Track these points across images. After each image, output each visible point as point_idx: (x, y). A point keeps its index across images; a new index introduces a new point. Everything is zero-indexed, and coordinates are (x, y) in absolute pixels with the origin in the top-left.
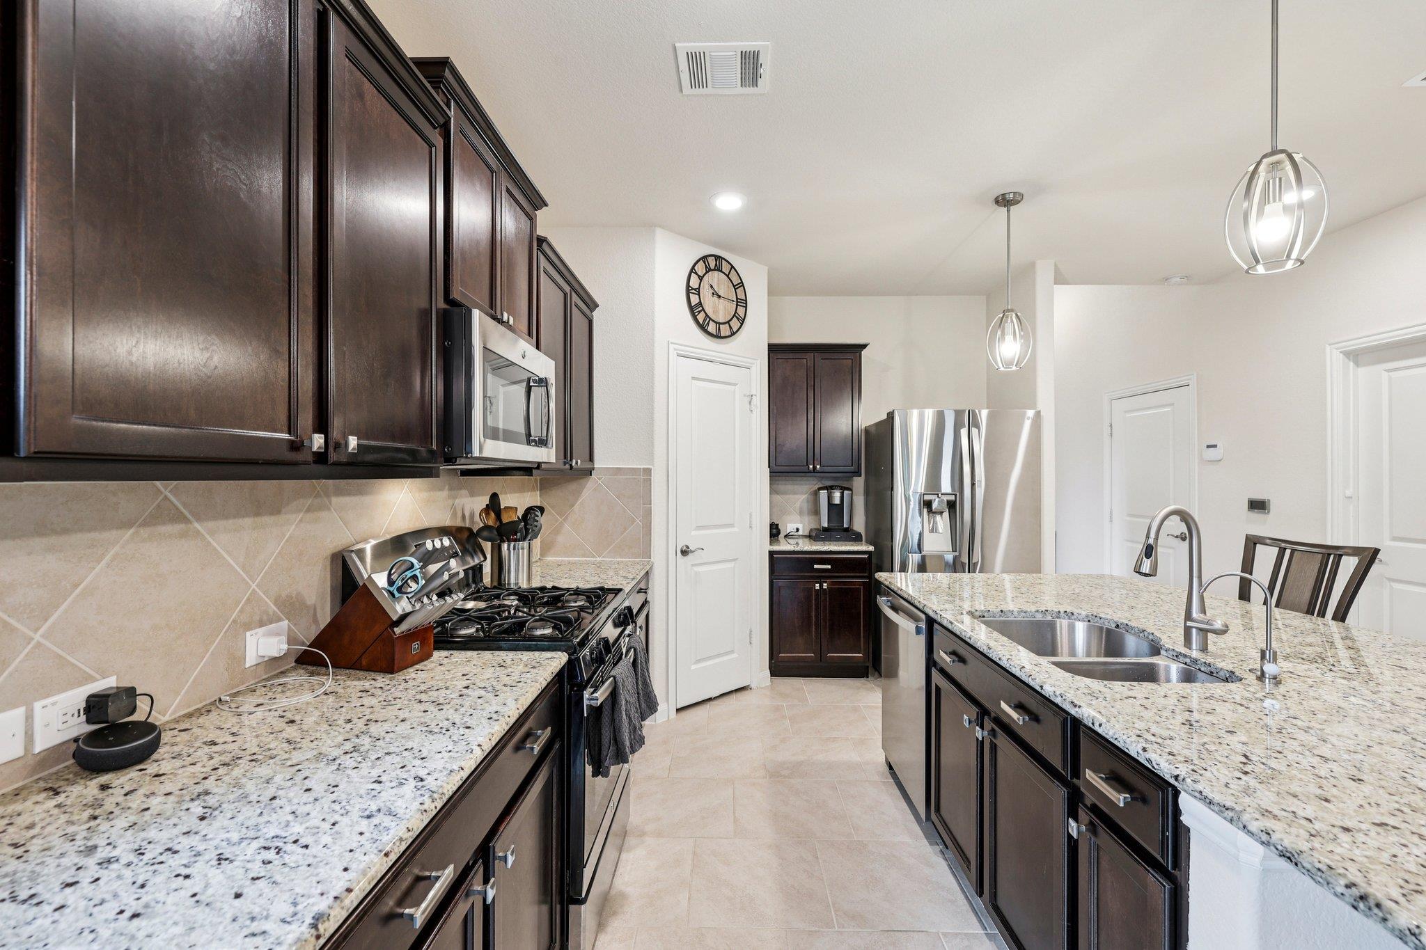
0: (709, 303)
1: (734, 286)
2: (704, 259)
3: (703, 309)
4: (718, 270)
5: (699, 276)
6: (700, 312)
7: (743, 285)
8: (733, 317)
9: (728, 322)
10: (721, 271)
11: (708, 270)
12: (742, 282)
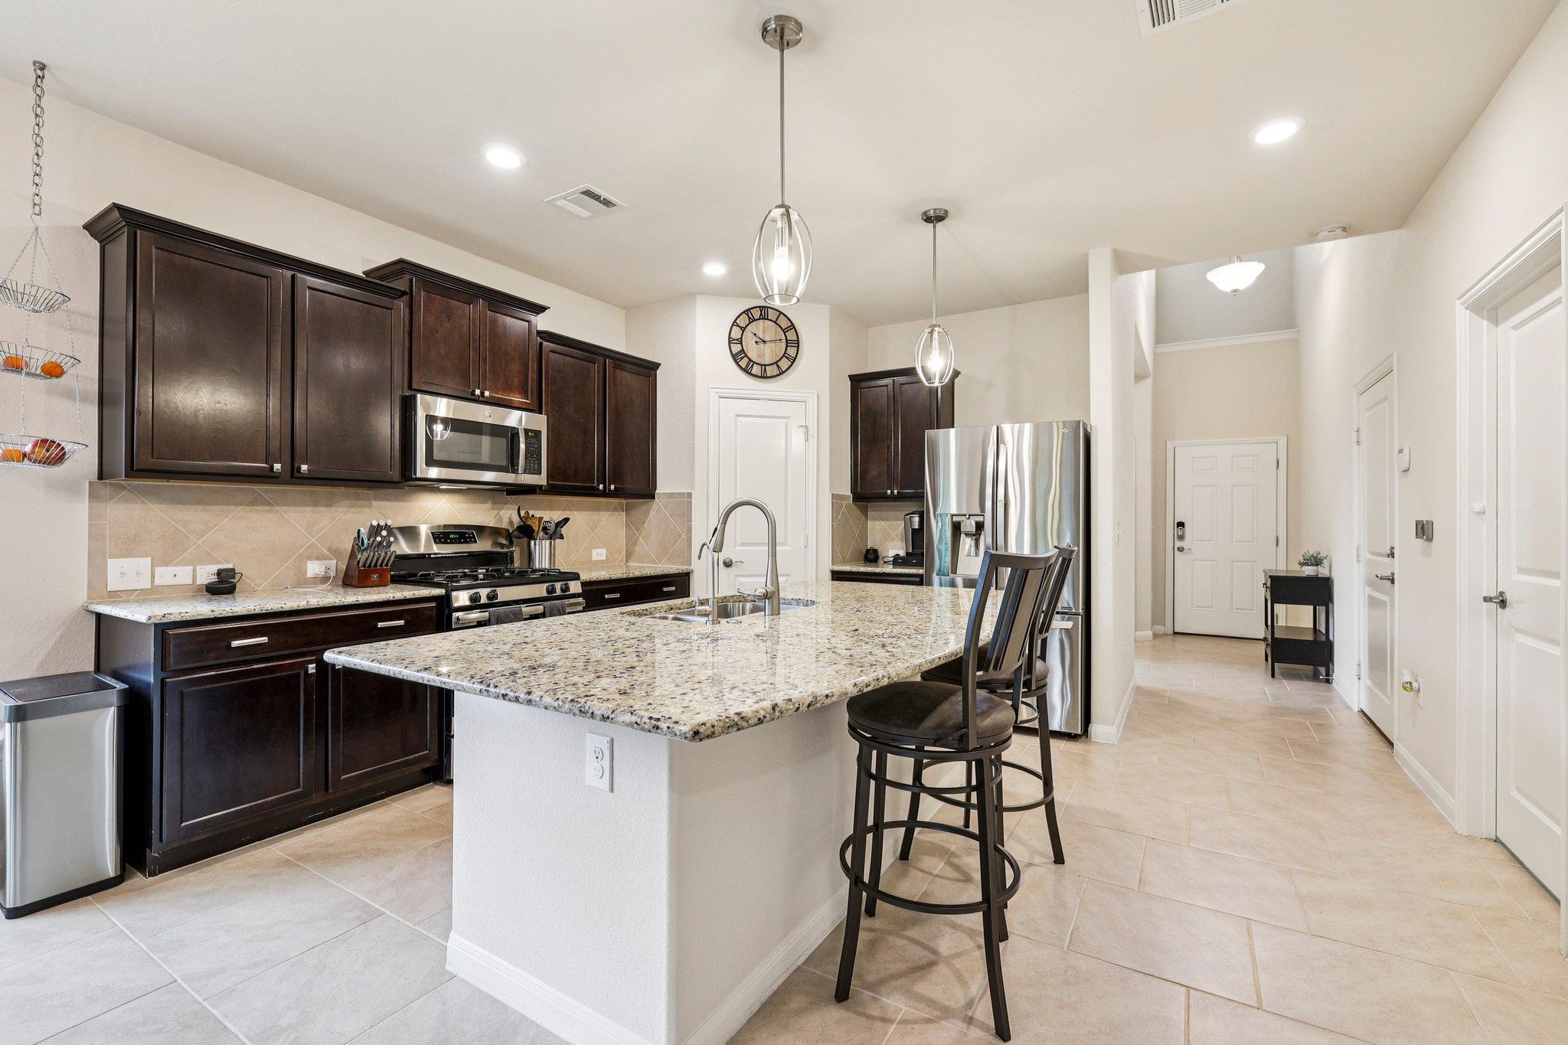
0: (753, 351)
1: (783, 330)
2: (747, 312)
3: (746, 355)
4: (764, 319)
5: (741, 328)
6: (742, 358)
7: (794, 327)
8: (781, 358)
9: (776, 363)
10: (768, 319)
11: (752, 320)
12: (793, 325)
